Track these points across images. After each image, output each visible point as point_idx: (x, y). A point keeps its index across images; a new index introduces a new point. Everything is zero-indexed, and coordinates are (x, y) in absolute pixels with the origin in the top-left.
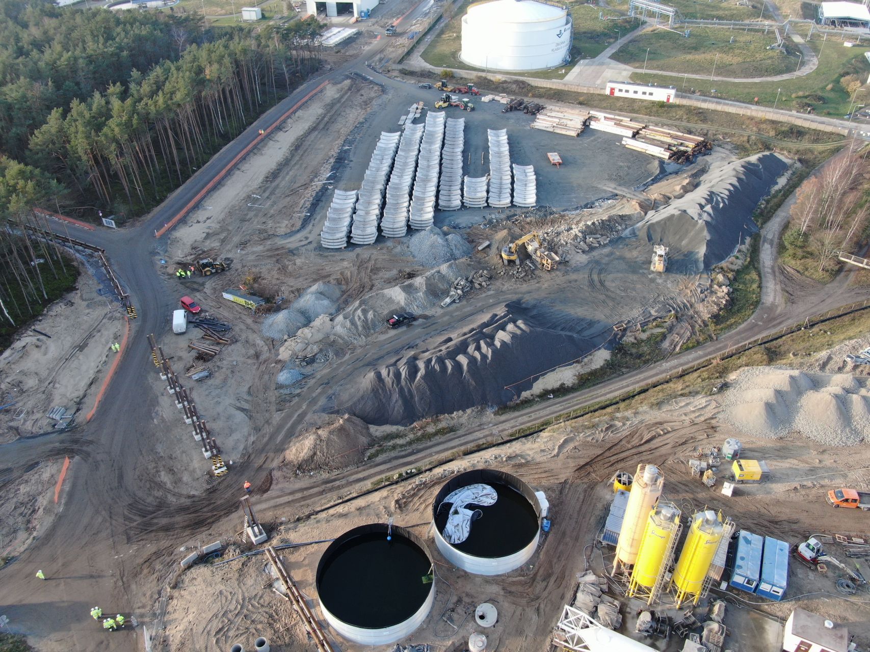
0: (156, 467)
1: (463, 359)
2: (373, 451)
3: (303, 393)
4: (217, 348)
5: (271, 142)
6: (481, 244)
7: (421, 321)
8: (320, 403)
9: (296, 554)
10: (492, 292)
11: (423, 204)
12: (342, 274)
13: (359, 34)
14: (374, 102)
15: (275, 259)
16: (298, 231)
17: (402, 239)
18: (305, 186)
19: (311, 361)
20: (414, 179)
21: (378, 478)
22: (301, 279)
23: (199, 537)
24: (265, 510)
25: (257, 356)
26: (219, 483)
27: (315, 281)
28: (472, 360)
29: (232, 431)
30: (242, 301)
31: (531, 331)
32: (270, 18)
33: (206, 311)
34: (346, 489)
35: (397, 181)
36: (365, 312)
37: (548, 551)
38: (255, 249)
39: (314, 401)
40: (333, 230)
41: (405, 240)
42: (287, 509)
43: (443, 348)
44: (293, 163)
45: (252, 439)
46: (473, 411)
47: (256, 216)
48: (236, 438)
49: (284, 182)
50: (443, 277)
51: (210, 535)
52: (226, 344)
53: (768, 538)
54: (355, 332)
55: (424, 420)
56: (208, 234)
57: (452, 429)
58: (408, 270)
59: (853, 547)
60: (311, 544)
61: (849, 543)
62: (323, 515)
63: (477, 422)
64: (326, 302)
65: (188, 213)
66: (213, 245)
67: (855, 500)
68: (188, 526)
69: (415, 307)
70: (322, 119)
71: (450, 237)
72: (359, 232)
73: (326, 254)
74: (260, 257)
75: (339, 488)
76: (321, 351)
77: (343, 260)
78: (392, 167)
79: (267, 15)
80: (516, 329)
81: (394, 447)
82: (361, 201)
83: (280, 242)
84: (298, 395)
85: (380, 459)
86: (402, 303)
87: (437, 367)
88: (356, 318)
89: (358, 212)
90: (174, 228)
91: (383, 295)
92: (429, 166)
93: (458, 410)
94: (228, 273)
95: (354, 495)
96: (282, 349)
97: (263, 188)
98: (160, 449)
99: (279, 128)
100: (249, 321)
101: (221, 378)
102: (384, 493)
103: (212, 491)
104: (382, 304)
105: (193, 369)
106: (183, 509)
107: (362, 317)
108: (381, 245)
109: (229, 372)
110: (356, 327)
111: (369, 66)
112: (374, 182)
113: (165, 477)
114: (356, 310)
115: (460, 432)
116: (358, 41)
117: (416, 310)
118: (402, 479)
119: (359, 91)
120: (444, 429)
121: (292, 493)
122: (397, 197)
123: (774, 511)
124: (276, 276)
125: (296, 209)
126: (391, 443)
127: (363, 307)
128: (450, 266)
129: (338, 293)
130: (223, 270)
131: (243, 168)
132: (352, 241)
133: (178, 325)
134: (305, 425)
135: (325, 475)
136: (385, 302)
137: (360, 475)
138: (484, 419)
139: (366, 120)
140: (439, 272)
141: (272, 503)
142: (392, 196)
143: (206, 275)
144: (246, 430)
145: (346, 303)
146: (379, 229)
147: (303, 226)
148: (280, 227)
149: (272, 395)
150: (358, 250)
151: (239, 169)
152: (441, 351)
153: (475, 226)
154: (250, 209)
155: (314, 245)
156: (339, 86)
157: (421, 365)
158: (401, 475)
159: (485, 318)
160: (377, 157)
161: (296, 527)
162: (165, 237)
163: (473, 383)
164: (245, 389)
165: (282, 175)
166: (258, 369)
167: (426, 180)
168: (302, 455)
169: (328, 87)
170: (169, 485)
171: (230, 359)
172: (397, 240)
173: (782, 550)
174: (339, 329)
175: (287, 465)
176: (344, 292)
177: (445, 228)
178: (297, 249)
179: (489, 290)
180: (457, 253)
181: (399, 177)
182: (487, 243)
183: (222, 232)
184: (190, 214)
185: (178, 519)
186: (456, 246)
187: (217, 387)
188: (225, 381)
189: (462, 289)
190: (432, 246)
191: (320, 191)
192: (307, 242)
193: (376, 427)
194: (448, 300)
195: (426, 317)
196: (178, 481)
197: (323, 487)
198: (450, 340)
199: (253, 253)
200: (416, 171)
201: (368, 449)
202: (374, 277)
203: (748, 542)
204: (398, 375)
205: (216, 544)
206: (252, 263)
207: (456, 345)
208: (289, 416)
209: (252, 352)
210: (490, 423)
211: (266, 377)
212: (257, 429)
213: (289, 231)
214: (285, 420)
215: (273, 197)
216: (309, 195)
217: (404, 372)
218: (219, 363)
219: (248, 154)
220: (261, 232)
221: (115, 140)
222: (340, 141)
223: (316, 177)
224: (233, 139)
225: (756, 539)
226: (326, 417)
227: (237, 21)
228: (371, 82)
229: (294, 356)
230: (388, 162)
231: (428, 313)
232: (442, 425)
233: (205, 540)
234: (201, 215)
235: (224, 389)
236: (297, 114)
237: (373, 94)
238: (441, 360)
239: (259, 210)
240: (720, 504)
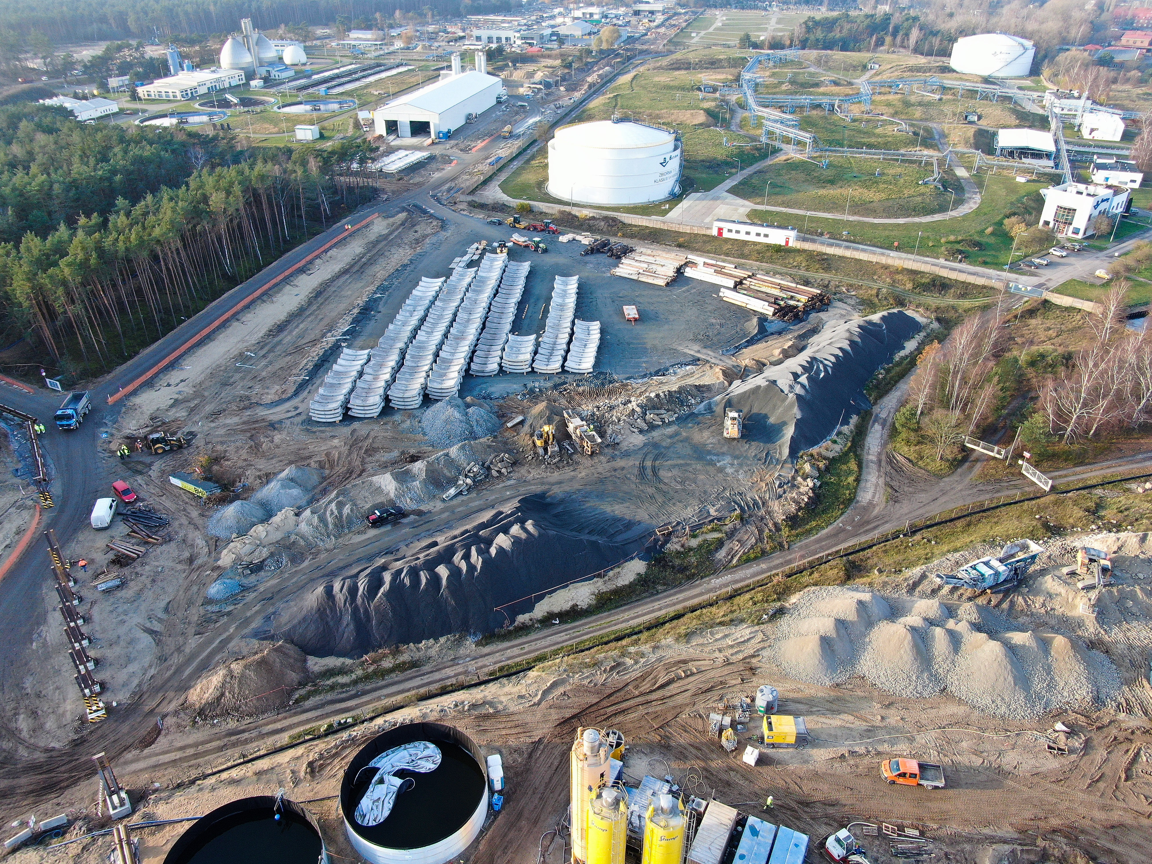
0: (16, 708)
1: (443, 571)
2: (303, 692)
3: (235, 611)
4: (143, 549)
5: (288, 287)
6: (513, 418)
7: (412, 517)
8: (254, 625)
9: (158, 835)
10: (512, 482)
11: (448, 368)
12: (328, 455)
13: (431, 158)
14: (427, 241)
15: (249, 435)
16: (289, 399)
17: (415, 412)
18: (314, 342)
19: (257, 568)
20: (446, 336)
21: (302, 728)
22: (274, 461)
23: (42, 807)
24: (141, 770)
25: (191, 560)
26: (91, 732)
27: (291, 463)
28: (455, 572)
29: (129, 660)
30: (191, 488)
31: (540, 535)
32: (329, 138)
33: (143, 500)
34: (255, 744)
35: (423, 339)
36: (340, 505)
37: (492, 839)
38: (228, 421)
39: (247, 622)
40: (326, 399)
41: (417, 413)
42: (171, 770)
43: (421, 556)
44: (308, 313)
45: (152, 672)
46: (448, 639)
47: (242, 379)
48: (131, 670)
49: (287, 338)
50: (450, 462)
51: (58, 804)
52: (154, 544)
53: (782, 828)
54: (323, 531)
55: (380, 651)
56: (176, 400)
57: (414, 664)
58: (412, 451)
59: (903, 841)
60: (181, 821)
61: (899, 835)
62: (212, 780)
63: (451, 654)
64: (295, 492)
65: (156, 375)
66: (178, 415)
67: (913, 776)
68: (32, 792)
69: (408, 500)
70: (359, 261)
71: (470, 410)
72: (359, 402)
73: (315, 429)
74: (232, 431)
75: (246, 742)
76: (272, 555)
77: (334, 437)
78: (423, 320)
79: (326, 134)
80: (521, 531)
81: (332, 688)
82: (371, 363)
83: (262, 412)
84: (229, 613)
85: (309, 703)
86: (392, 495)
87: (407, 581)
88: (328, 513)
89: (365, 377)
90: (134, 393)
91: (371, 483)
92: (468, 320)
93: (428, 639)
94: (186, 452)
95: (262, 753)
96: (225, 552)
97: (261, 344)
98: (28, 684)
99: (302, 270)
100: (195, 514)
101: (136, 588)
102: (300, 750)
103: (78, 744)
104: (367, 494)
105: (102, 576)
106: (33, 768)
107: (336, 512)
108: (386, 419)
109: (148, 582)
110: (326, 525)
111: (433, 196)
112: (394, 340)
113: (23, 723)
114: (330, 502)
115: (426, 668)
116: (428, 167)
117: (407, 504)
118: (331, 731)
119: (414, 226)
120: (404, 663)
121: (182, 748)
122: (417, 358)
123: (807, 787)
124: (245, 456)
125: (294, 372)
126: (329, 682)
127: (340, 498)
128: (463, 448)
129: (315, 479)
130: (180, 447)
131: (244, 319)
132: (349, 413)
133: (98, 518)
134: (225, 654)
135: (232, 724)
136: (371, 493)
137: (278, 726)
138: (462, 651)
139: (411, 261)
140: (447, 455)
141: (153, 761)
142: (413, 357)
143: (157, 453)
144: (147, 660)
145: (324, 492)
146: (387, 399)
147: (296, 394)
148: (268, 394)
149: (195, 614)
150: (356, 425)
151: (238, 320)
152: (418, 558)
153: (511, 396)
154: (238, 370)
155: (303, 417)
156: (391, 220)
157: (387, 577)
158: (330, 726)
159: (486, 516)
160: (408, 308)
161: (169, 797)
162: (120, 403)
163: (453, 602)
164: (163, 604)
165: (290, 327)
166: (187, 578)
167: (460, 338)
168: (206, 695)
169: (375, 221)
170: (25, 734)
171: (156, 563)
172: (409, 413)
173: (796, 845)
174: (304, 527)
175: (187, 708)
176: (324, 479)
177: (468, 399)
178: (280, 422)
179: (509, 479)
180: (477, 429)
181: (427, 333)
182: (520, 418)
183: (193, 399)
184: (161, 376)
185: (23, 780)
186: (477, 421)
187: (127, 601)
188: (139, 593)
189: (474, 479)
190: (447, 421)
191: (330, 348)
192: (294, 413)
193: (317, 659)
194: (452, 491)
195: (420, 513)
196: (37, 729)
197: (226, 740)
198: (435, 544)
199: (225, 426)
200: (451, 325)
201: (297, 689)
202: (368, 459)
203: (755, 832)
204: (353, 590)
205: (60, 818)
206: (219, 439)
207: (438, 551)
208: (210, 642)
209: (186, 554)
210: (468, 656)
211: (195, 588)
212: (162, 659)
213: (277, 398)
214: (201, 647)
215: (271, 356)
216: (316, 353)
217: (362, 585)
218: (139, 569)
219: (253, 302)
220: (242, 399)
221: (64, 283)
222: (372, 288)
223: (330, 331)
224: (241, 282)
225: (766, 828)
226: (255, 643)
227: (288, 141)
228: (432, 216)
229: (238, 560)
230: (419, 314)
231: (424, 508)
232: (405, 657)
233: (50, 811)
234: (175, 376)
235: (136, 604)
236: (329, 254)
237: (429, 231)
238: (414, 572)
239: (249, 371)
240: (738, 776)
